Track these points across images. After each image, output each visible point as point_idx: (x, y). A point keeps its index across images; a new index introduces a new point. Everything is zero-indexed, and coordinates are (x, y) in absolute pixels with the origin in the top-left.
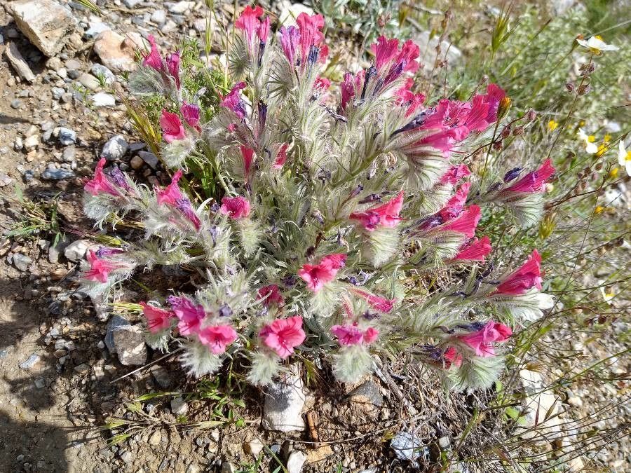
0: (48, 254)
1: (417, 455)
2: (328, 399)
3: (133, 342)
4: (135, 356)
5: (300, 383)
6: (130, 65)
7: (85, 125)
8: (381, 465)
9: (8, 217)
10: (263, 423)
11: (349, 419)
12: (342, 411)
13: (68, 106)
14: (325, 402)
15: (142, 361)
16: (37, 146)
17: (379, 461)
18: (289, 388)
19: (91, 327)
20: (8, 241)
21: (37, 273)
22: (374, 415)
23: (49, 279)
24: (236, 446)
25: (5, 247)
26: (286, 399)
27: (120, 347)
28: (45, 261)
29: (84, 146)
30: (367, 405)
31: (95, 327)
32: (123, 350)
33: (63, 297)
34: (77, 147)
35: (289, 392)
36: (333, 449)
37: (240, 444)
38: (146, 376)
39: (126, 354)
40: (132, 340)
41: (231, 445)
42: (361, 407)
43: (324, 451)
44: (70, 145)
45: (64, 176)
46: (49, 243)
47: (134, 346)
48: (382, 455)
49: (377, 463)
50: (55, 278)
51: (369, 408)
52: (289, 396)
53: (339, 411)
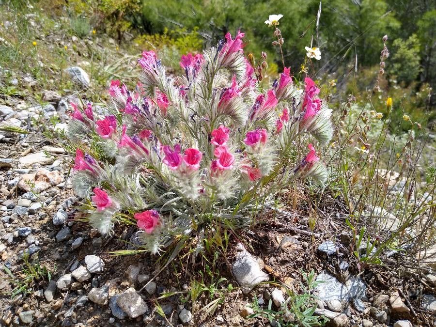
0: (45, 298)
1: (338, 248)
2: (270, 255)
3: (133, 299)
4: (139, 307)
5: (248, 254)
6: (45, 185)
7: (33, 221)
8: (324, 266)
9: (3, 299)
10: (243, 290)
11: (289, 257)
12: (282, 256)
13: (16, 221)
14: (269, 257)
15: (145, 309)
16: (6, 249)
17: (321, 264)
18: (244, 258)
19: (98, 317)
20: (10, 312)
21: (42, 315)
22: (300, 247)
23: (52, 311)
24: (236, 318)
25: (9, 317)
26: (247, 264)
27: (127, 305)
28: (44, 304)
29: (38, 232)
30: (292, 246)
31: (101, 315)
32: (129, 307)
33: (69, 313)
34: (34, 234)
35: (246, 260)
36: (293, 277)
37: (239, 315)
38: (153, 317)
39: (133, 309)
40: (132, 298)
41: (233, 319)
42: (291, 249)
43: (289, 282)
44: (29, 234)
45: (34, 251)
46: (42, 290)
47: (135, 302)
48: (320, 261)
49: (321, 266)
50: (57, 308)
51: (295, 246)
52: (247, 262)
53: (280, 256)
